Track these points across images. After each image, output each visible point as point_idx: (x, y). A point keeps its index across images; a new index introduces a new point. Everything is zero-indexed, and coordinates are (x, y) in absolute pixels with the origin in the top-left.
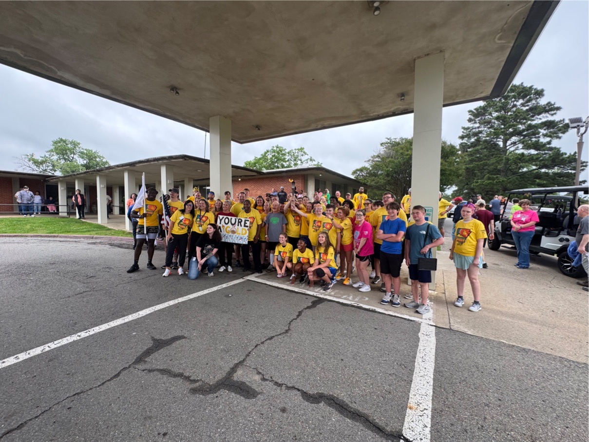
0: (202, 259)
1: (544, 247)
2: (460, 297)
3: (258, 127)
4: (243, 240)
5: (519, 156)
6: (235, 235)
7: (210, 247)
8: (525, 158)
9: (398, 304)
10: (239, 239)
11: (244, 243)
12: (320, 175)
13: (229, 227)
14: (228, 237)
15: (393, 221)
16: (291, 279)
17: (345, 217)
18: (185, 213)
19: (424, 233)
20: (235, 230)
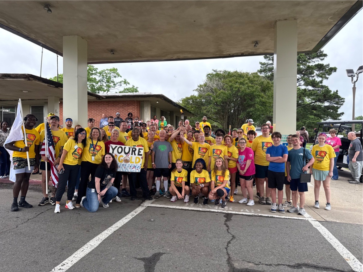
0: (101, 191)
1: (345, 163)
2: (317, 201)
3: (112, 51)
4: (136, 168)
5: (303, 91)
6: (128, 164)
7: (109, 177)
8: (306, 93)
9: (284, 211)
10: (132, 167)
11: (137, 171)
12: (157, 102)
13: (122, 156)
14: (121, 167)
15: (277, 147)
16: (185, 202)
17: (231, 144)
18: (79, 142)
19: (302, 154)
20: (129, 159)
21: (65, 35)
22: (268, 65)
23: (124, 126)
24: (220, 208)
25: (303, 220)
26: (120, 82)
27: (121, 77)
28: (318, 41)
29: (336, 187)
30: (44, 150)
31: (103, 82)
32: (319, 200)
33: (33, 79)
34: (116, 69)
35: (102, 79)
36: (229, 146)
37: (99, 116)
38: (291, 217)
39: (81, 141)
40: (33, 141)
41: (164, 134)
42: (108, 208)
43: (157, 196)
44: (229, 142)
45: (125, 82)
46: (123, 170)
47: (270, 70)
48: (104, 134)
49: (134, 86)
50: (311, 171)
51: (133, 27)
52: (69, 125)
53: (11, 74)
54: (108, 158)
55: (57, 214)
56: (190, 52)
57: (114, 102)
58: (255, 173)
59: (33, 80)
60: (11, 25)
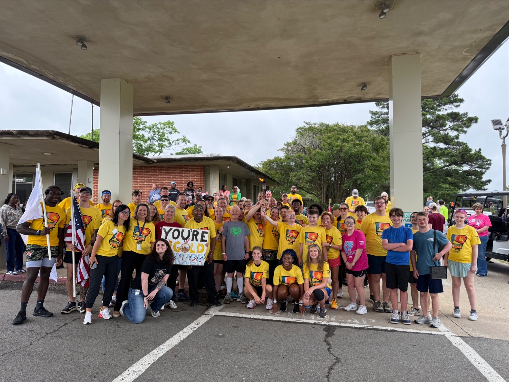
1: (496, 252)
2: (456, 308)
3: (167, 98)
4: (199, 260)
5: (432, 151)
6: (187, 254)
7: (161, 272)
8: (437, 152)
9: (409, 322)
10: (192, 259)
11: (200, 264)
12: (228, 167)
13: (179, 243)
14: (176, 258)
15: (397, 229)
16: (268, 309)
17: (331, 225)
18: (119, 224)
19: (432, 239)
20: (188, 246)
21: (105, 78)
22: (382, 114)
23: (182, 200)
24: (318, 318)
25: (438, 335)
26: (178, 140)
27: (178, 132)
28: (449, 82)
29: (483, 287)
30: (70, 235)
31: (154, 139)
32: (460, 305)
33: (59, 137)
34: (173, 122)
35: (152, 136)
36: (328, 228)
37: (148, 186)
38: (421, 330)
39: (123, 222)
40: (57, 222)
41: (237, 211)
42: (158, 317)
43: (227, 300)
44: (328, 222)
45: (184, 140)
46: (179, 263)
47: (385, 121)
48: (154, 212)
49: (196, 145)
50: (446, 262)
51: (195, 67)
52: (106, 200)
53: (29, 131)
54: (160, 245)
55: (88, 325)
56: (273, 99)
57: (168, 167)
58: (368, 267)
59: (59, 139)
60: (32, 66)
